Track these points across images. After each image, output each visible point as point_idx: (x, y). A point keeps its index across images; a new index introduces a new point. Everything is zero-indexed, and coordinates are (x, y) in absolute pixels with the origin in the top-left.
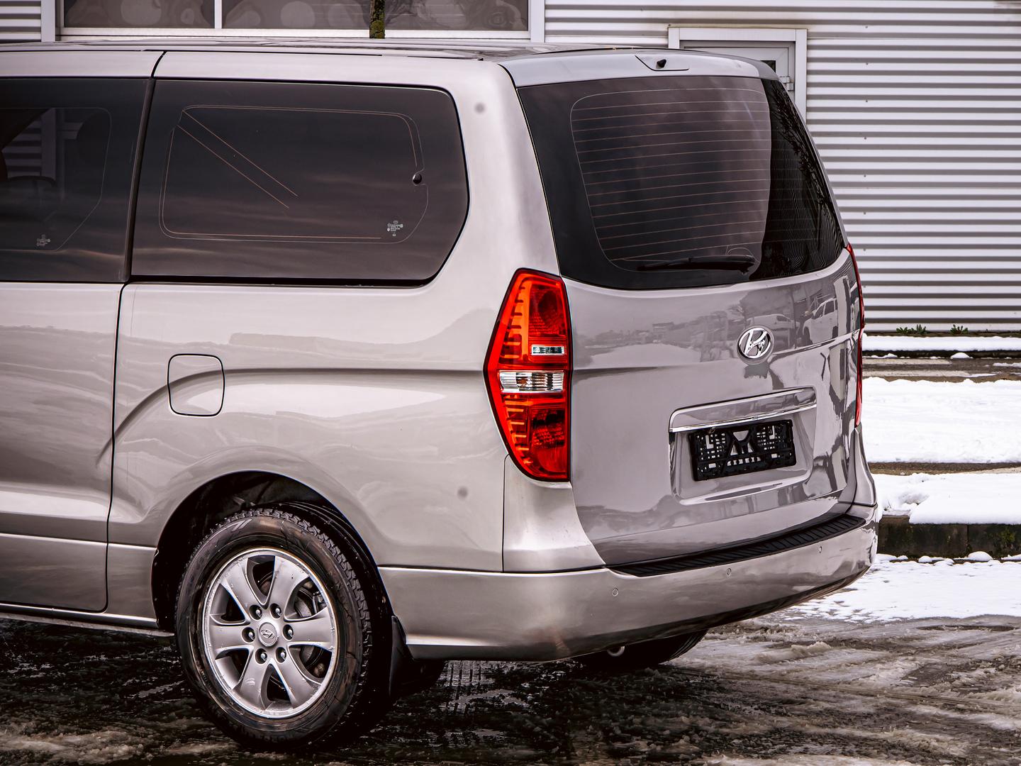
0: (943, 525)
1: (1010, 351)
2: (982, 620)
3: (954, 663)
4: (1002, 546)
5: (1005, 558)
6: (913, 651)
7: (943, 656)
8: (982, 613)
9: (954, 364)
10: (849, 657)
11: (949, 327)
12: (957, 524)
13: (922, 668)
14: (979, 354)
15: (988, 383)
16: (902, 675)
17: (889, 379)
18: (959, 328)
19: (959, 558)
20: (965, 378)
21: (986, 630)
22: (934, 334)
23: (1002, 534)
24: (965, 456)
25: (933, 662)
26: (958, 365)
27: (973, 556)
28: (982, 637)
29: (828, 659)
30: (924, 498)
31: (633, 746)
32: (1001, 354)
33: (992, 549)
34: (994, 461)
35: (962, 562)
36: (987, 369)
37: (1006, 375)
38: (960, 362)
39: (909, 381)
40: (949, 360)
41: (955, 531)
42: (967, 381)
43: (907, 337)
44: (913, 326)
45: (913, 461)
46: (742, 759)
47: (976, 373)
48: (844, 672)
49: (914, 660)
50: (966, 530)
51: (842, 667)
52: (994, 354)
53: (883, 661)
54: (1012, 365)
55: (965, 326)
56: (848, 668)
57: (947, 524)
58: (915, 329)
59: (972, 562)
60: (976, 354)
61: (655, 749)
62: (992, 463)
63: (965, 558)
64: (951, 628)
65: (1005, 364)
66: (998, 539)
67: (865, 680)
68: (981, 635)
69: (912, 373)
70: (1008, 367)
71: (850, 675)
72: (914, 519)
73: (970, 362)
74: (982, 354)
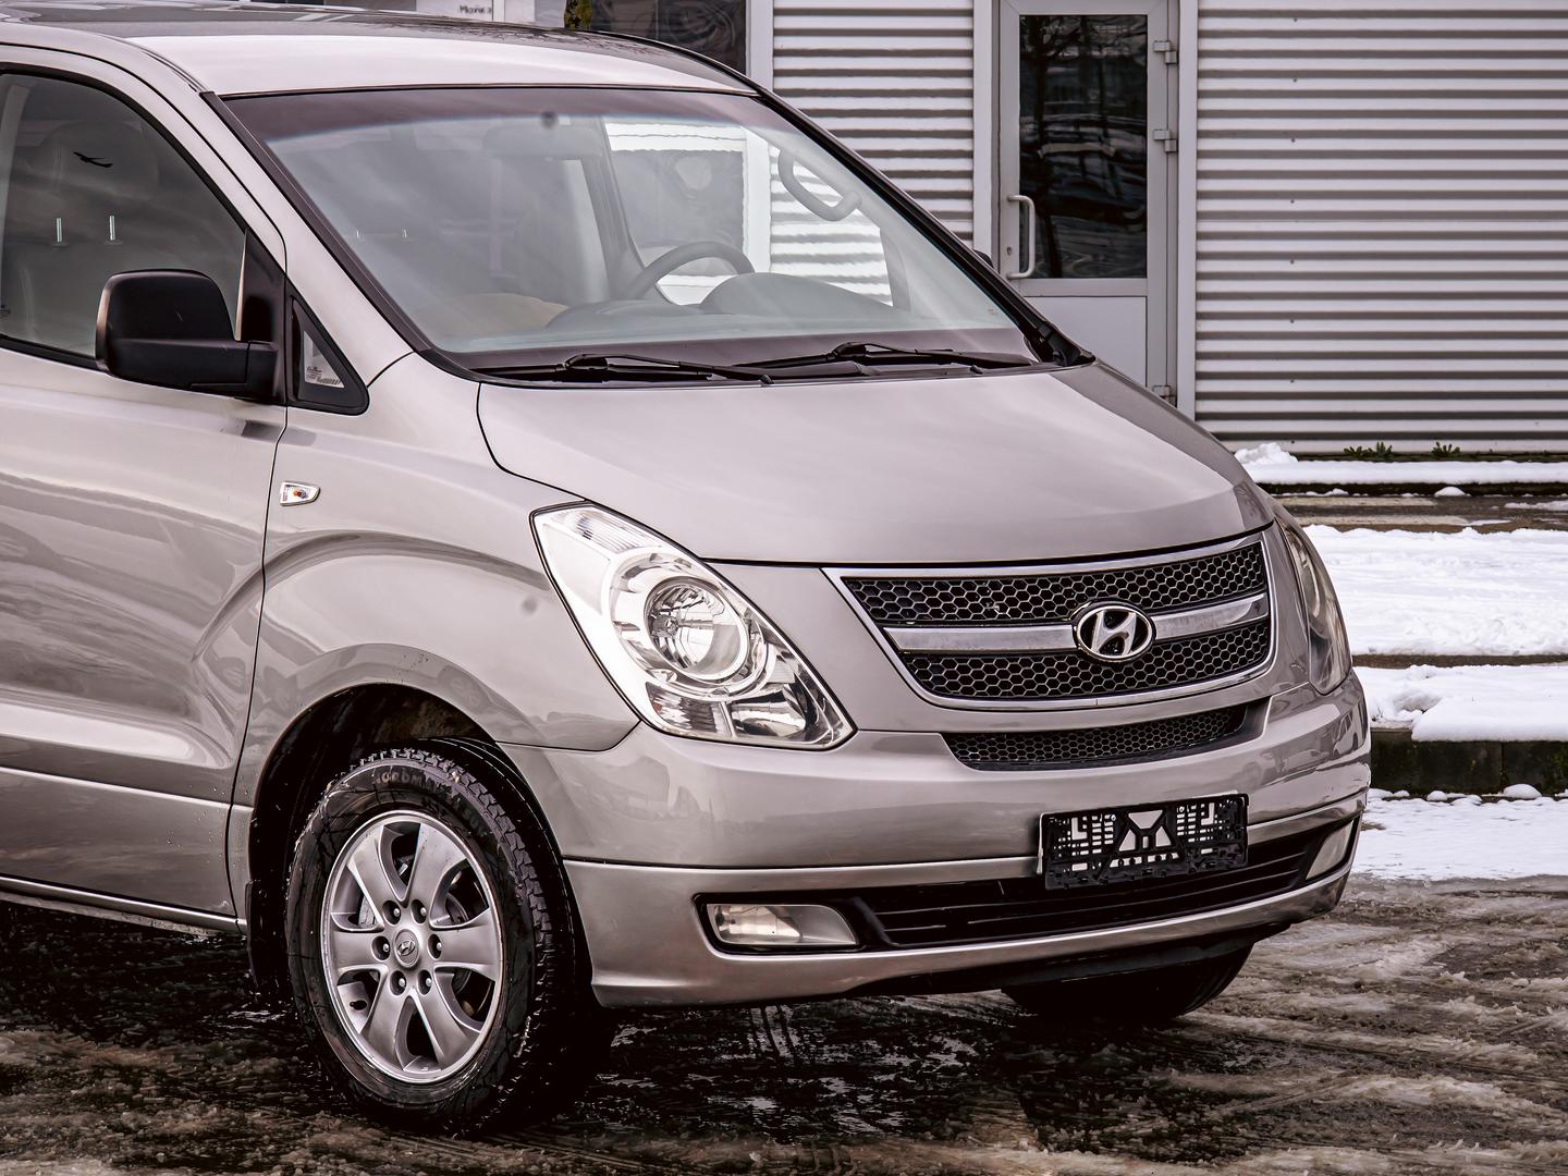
0: (1464, 743)
1: (1531, 484)
2: (1536, 883)
3: (1499, 944)
4: (1555, 775)
5: (1561, 795)
6: (1436, 927)
7: (1482, 933)
8: (1535, 872)
9: (1442, 504)
10: (1339, 935)
11: (1428, 446)
12: (1486, 742)
13: (1453, 950)
14: (1480, 489)
15: (1501, 534)
16: (1424, 960)
17: (1342, 528)
18: (1445, 447)
19: (1490, 795)
20: (1465, 527)
21: (1544, 896)
22: (1404, 458)
23: (1556, 757)
24: (1478, 644)
25: (1468, 942)
26: (1447, 506)
27: (1511, 791)
28: (1539, 907)
29: (1307, 937)
30: (1433, 701)
31: (1033, 1057)
32: (1516, 489)
33: (1541, 780)
34: (1524, 652)
35: (1495, 800)
36: (1495, 513)
37: (1528, 522)
38: (1450, 501)
39: (1375, 532)
40: (1432, 498)
41: (1483, 753)
42: (1468, 531)
43: (1362, 463)
44: (1371, 445)
45: (1397, 653)
46: (1199, 1074)
47: (1478, 519)
48: (1333, 955)
49: (1438, 939)
50: (1499, 751)
51: (1332, 949)
52: (1504, 489)
53: (1391, 940)
54: (1534, 507)
55: (1456, 444)
56: (1339, 951)
57: (1471, 742)
58: (1374, 450)
59: (1511, 799)
60: (1475, 489)
61: (1067, 1061)
62: (1522, 656)
63: (1499, 795)
64: (1491, 894)
65: (1524, 506)
66: (1550, 765)
67: (1368, 967)
68: (1537, 904)
69: (1375, 520)
70: (1528, 510)
71: (1344, 959)
72: (1419, 734)
73: (1466, 502)
74: (1485, 490)
